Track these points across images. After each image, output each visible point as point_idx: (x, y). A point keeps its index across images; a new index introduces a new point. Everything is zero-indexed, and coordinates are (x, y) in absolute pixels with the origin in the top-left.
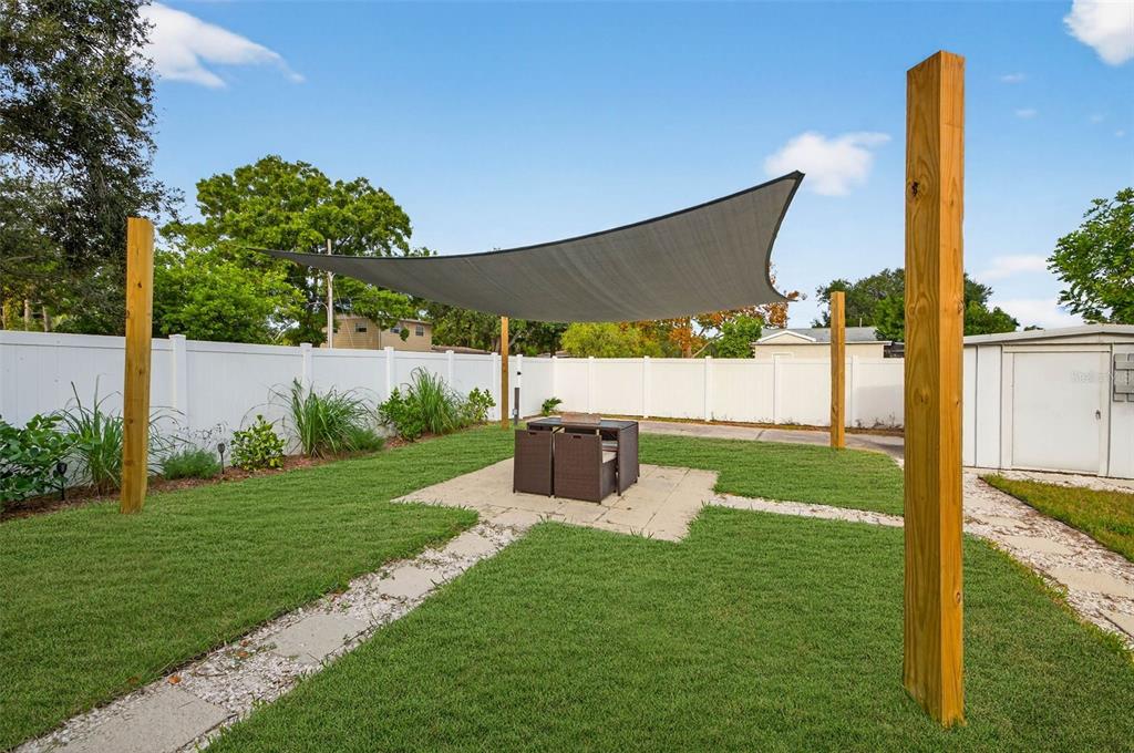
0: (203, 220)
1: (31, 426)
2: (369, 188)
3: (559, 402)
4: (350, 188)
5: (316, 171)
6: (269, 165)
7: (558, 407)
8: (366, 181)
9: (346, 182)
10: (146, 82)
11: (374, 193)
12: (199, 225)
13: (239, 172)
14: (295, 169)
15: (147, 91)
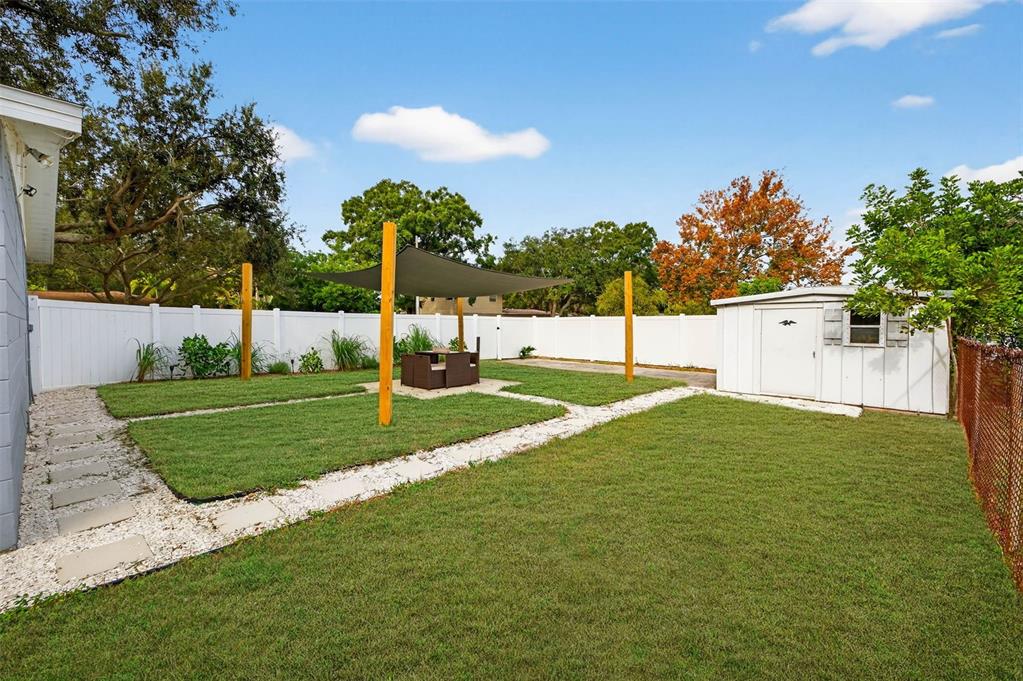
0: (346, 229)
1: (218, 346)
2: (447, 194)
3: (533, 349)
4: (434, 197)
5: (413, 186)
6: (383, 186)
7: (533, 353)
8: (445, 189)
9: (433, 191)
10: (281, 175)
11: (451, 196)
12: (343, 233)
13: (366, 193)
14: (400, 186)
15: (282, 179)
